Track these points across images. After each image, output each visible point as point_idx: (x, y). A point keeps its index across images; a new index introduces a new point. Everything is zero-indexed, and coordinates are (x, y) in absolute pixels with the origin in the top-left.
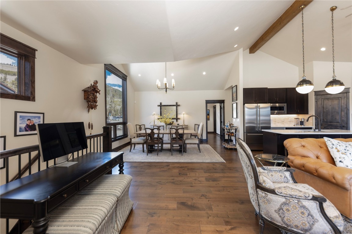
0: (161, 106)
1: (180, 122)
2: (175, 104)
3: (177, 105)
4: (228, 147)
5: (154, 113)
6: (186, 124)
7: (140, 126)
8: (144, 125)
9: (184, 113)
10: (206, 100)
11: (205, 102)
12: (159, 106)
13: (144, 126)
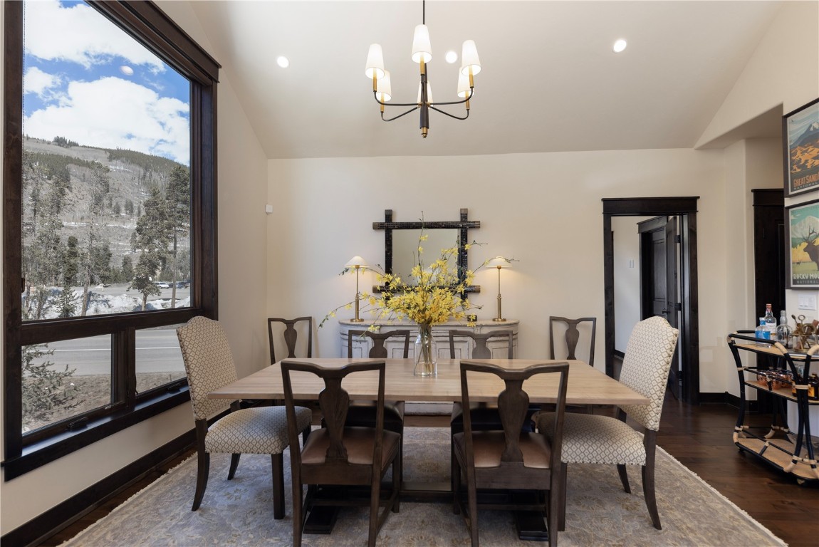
0: (388, 226)
1: (483, 309)
2: (457, 219)
3: (465, 226)
4: (797, 473)
5: (357, 260)
6: (510, 314)
7: (290, 324)
8: (310, 319)
9: (499, 260)
10: (605, 200)
11: (600, 207)
12: (377, 227)
13: (307, 322)
